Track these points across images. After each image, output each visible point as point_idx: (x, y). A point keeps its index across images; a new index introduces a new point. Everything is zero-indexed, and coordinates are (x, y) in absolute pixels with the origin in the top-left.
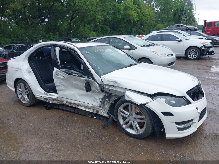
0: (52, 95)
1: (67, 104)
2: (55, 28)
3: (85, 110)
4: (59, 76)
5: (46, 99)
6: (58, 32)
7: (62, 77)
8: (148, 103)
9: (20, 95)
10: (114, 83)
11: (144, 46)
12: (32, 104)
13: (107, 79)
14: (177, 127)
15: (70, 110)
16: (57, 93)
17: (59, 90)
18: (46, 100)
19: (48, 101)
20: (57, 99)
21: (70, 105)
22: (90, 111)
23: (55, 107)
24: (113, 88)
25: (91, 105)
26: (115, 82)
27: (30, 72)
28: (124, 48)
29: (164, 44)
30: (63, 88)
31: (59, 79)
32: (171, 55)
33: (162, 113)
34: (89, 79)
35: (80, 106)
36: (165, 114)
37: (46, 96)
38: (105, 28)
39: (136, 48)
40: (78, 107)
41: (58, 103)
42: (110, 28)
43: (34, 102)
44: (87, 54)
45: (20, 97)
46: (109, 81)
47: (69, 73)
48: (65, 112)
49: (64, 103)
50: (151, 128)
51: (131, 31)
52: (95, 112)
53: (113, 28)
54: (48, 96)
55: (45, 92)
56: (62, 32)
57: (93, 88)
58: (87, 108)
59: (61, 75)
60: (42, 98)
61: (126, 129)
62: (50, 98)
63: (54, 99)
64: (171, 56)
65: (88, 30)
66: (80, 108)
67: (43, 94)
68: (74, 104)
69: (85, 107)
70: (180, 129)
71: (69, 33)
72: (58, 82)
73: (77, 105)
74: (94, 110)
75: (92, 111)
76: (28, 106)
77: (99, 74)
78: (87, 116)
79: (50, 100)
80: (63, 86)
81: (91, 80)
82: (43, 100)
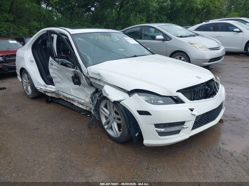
0: (51, 88)
1: (63, 98)
2: (101, 18)
3: (78, 106)
4: (53, 67)
5: (45, 91)
6: (104, 23)
7: (56, 68)
8: (122, 100)
9: (25, 86)
10: (98, 76)
11: (181, 37)
12: (35, 96)
13: (92, 71)
14: (157, 131)
15: (67, 105)
16: (54, 85)
17: (56, 83)
18: (46, 93)
19: (47, 94)
20: (55, 92)
21: (66, 100)
22: (83, 108)
23: (55, 101)
24: (97, 82)
25: (83, 101)
26: (99, 74)
27: (32, 62)
28: (156, 39)
29: (218, 36)
30: (59, 80)
31: (54, 70)
32: (217, 49)
33: (138, 111)
34: (77, 71)
35: (74, 101)
36: (141, 113)
37: (45, 88)
38: (161, 18)
39: (171, 39)
40: (73, 103)
41: (56, 97)
42: (166, 18)
43: (36, 95)
44: (79, 41)
45: (25, 87)
46: (93, 73)
47: (64, 63)
48: (63, 107)
49: (61, 97)
50: (127, 131)
51: (194, 21)
52: (88, 109)
53: (170, 18)
54: (47, 89)
55: (45, 84)
56: (109, 23)
57: (82, 82)
58: (81, 104)
59: (55, 66)
60: (41, 90)
61: (108, 130)
62: (49, 91)
63: (53, 93)
64: (215, 50)
65: (139, 20)
66: (74, 103)
67: (42, 86)
68: (69, 99)
69: (79, 103)
70: (161, 134)
71: (118, 23)
72: (54, 73)
73: (72, 100)
74: (87, 107)
75: (84, 108)
76: (31, 98)
77: (87, 64)
78: (81, 113)
79: (48, 93)
80: (59, 78)
81: (78, 71)
82: (43, 92)
